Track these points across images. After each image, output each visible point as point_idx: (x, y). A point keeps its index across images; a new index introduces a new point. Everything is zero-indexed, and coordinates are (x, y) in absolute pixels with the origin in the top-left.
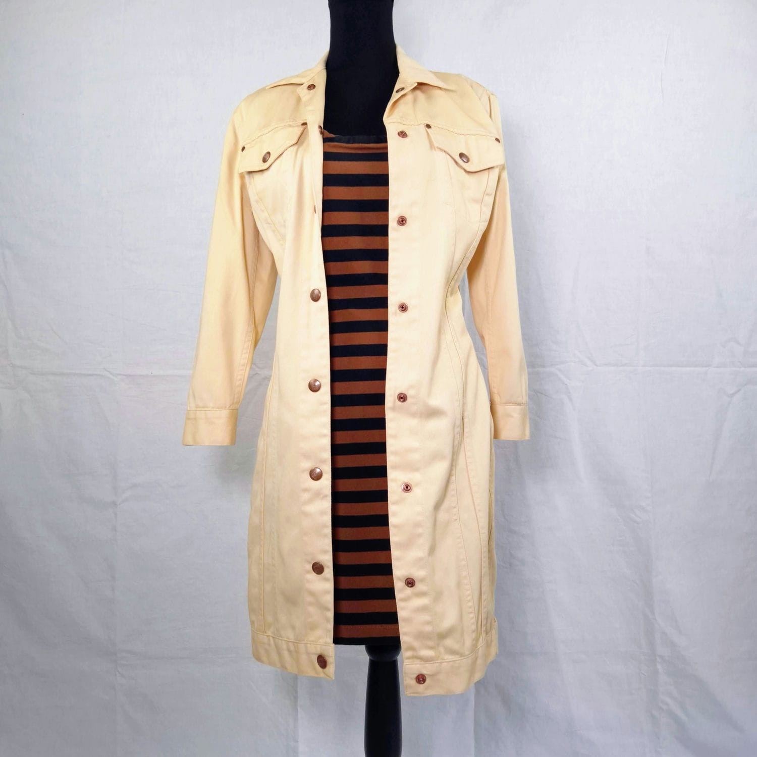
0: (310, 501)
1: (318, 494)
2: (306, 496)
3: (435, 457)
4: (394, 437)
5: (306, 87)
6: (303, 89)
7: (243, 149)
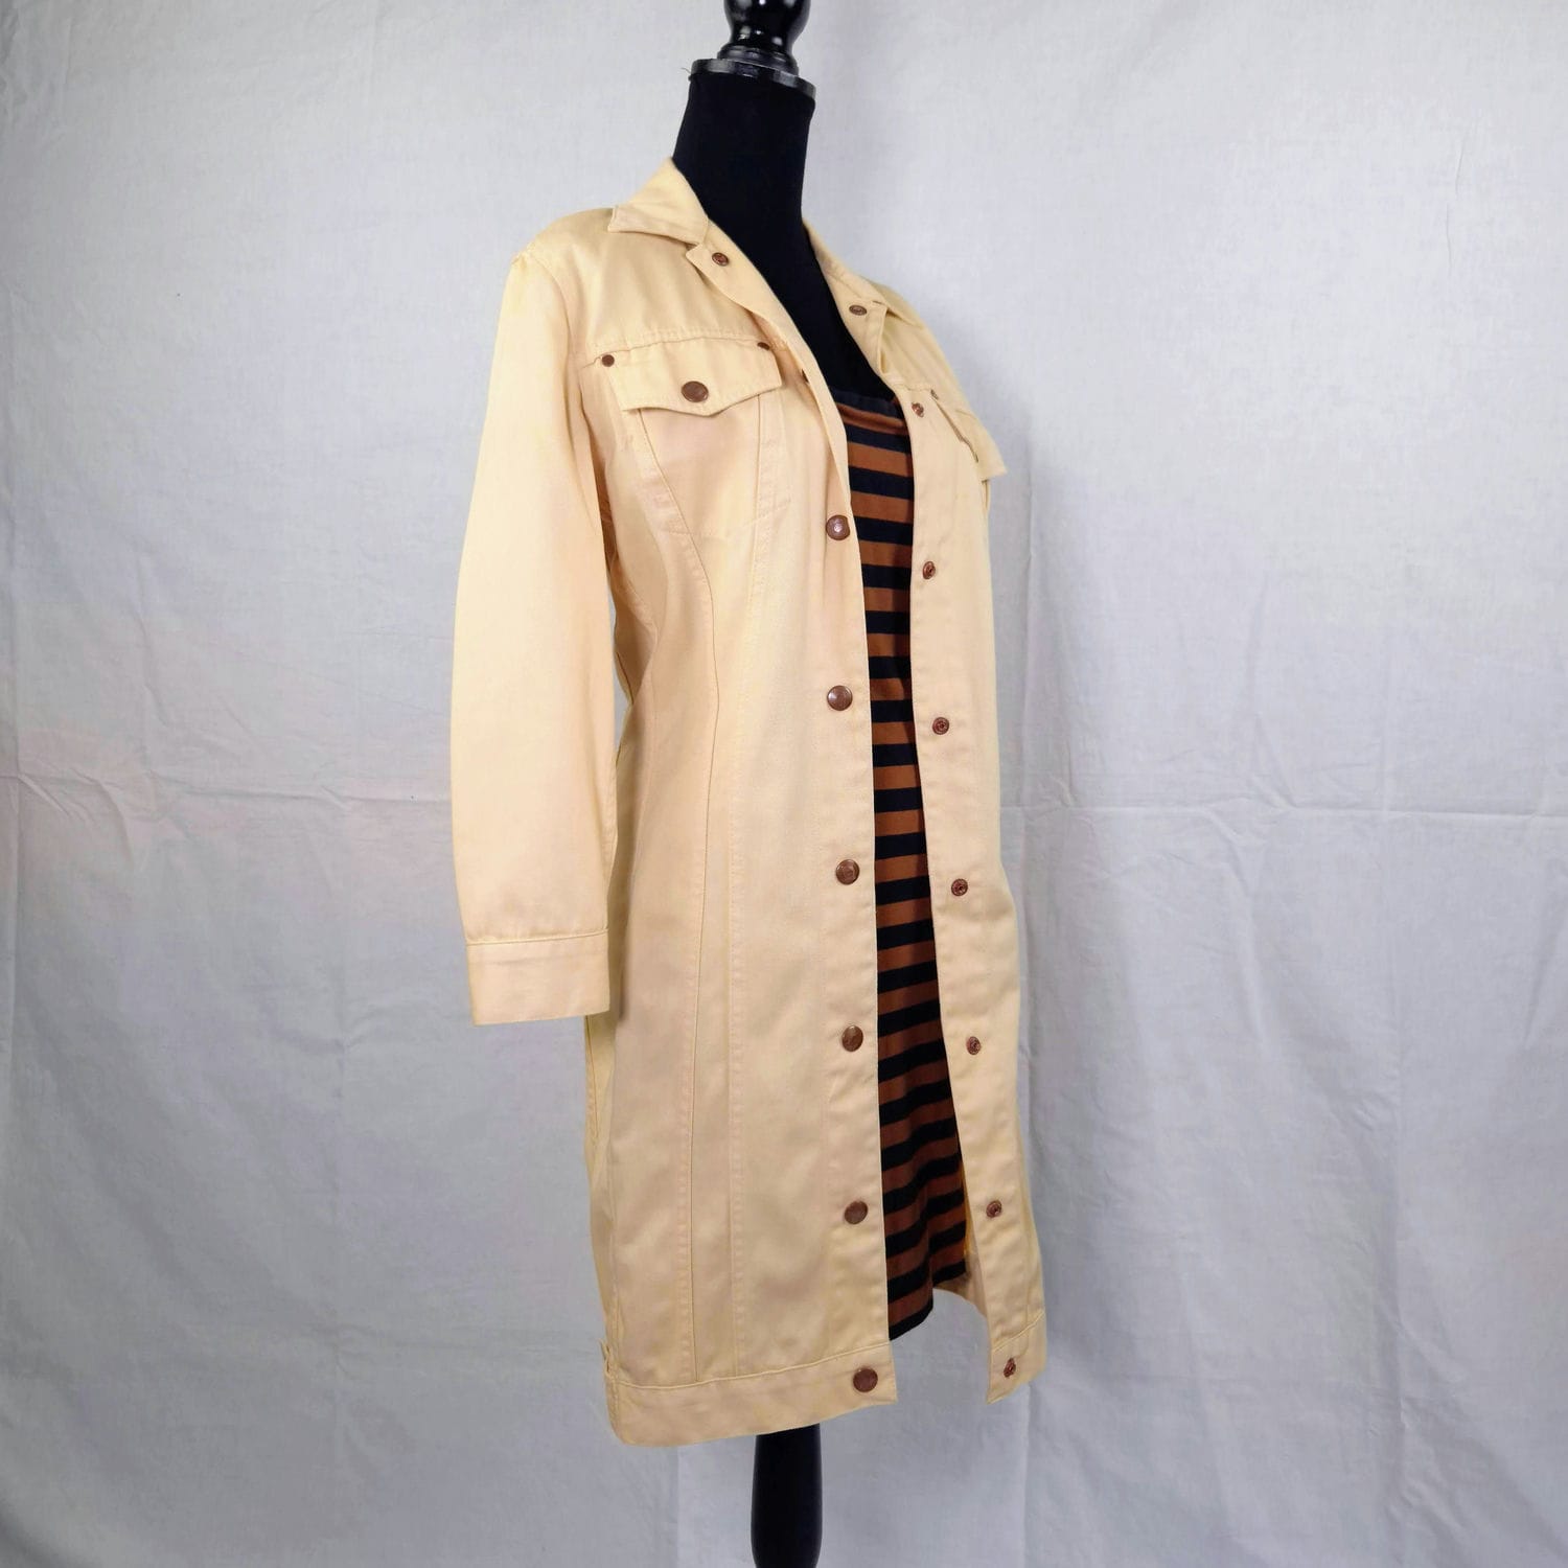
0: (844, 1092)
1: (857, 1076)
2: (837, 1084)
3: (1006, 987)
4: (949, 959)
5: (708, 256)
6: (702, 258)
7: (608, 360)
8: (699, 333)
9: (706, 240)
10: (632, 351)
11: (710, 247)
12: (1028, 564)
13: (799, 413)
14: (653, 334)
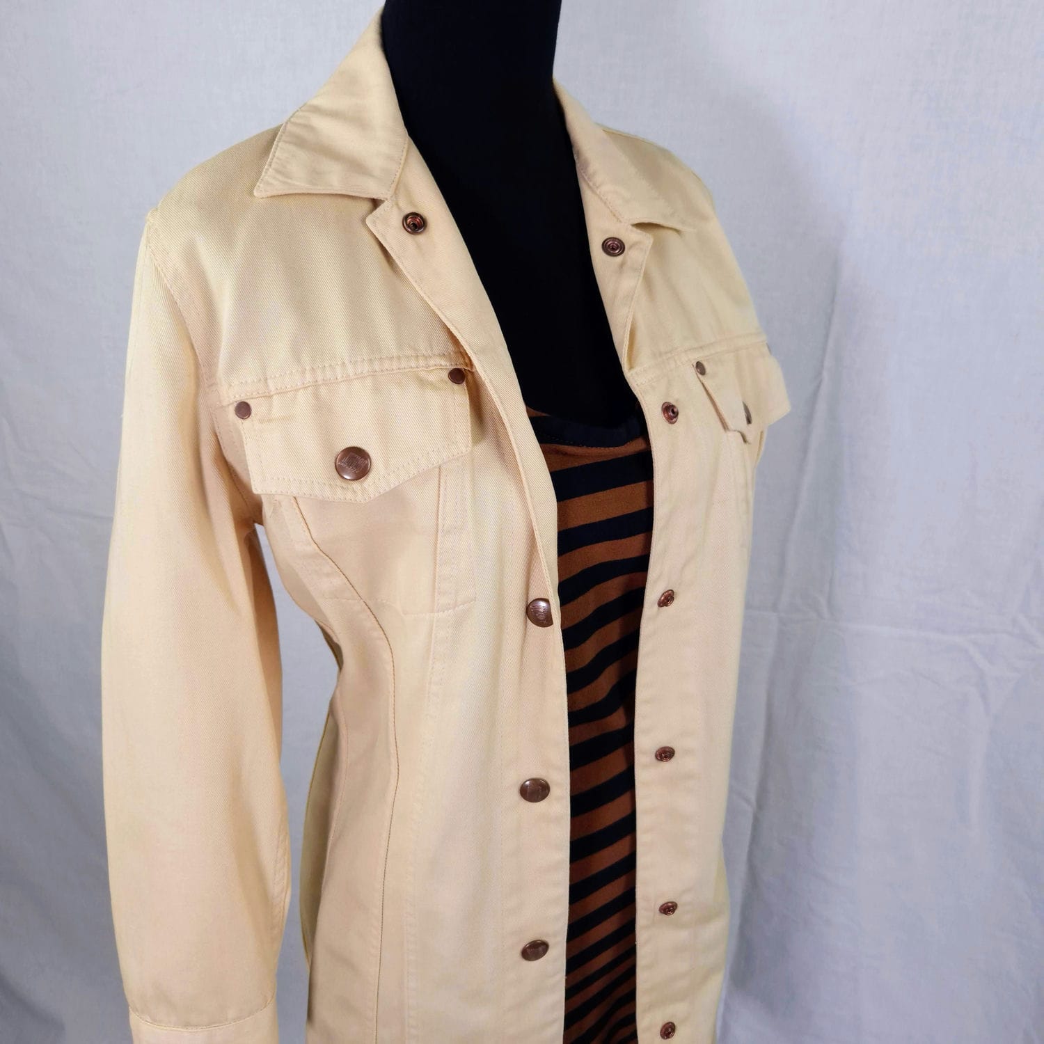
4: (650, 966)
5: (396, 220)
6: (388, 225)
7: (244, 410)
8: (366, 368)
9: (399, 187)
10: (275, 396)
11: (402, 203)
12: (818, 387)
13: (494, 482)
14: (304, 371)
